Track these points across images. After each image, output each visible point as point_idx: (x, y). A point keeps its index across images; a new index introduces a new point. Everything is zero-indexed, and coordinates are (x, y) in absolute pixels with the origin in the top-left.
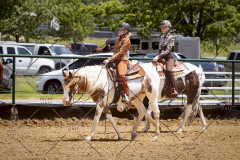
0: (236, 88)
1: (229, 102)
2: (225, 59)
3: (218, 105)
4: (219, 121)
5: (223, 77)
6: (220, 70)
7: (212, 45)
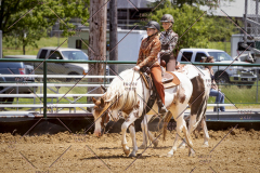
0: (48, 95)
1: (40, 113)
2: (34, 57)
3: (26, 117)
4: (28, 137)
5: (32, 81)
6: (29, 72)
7: (17, 40)
